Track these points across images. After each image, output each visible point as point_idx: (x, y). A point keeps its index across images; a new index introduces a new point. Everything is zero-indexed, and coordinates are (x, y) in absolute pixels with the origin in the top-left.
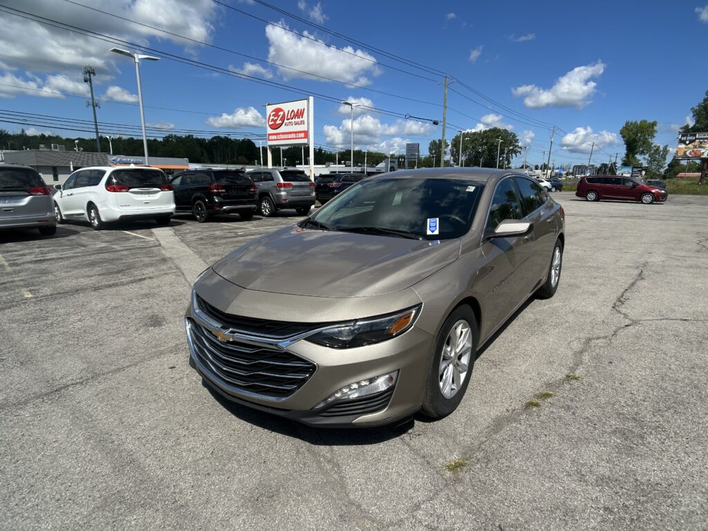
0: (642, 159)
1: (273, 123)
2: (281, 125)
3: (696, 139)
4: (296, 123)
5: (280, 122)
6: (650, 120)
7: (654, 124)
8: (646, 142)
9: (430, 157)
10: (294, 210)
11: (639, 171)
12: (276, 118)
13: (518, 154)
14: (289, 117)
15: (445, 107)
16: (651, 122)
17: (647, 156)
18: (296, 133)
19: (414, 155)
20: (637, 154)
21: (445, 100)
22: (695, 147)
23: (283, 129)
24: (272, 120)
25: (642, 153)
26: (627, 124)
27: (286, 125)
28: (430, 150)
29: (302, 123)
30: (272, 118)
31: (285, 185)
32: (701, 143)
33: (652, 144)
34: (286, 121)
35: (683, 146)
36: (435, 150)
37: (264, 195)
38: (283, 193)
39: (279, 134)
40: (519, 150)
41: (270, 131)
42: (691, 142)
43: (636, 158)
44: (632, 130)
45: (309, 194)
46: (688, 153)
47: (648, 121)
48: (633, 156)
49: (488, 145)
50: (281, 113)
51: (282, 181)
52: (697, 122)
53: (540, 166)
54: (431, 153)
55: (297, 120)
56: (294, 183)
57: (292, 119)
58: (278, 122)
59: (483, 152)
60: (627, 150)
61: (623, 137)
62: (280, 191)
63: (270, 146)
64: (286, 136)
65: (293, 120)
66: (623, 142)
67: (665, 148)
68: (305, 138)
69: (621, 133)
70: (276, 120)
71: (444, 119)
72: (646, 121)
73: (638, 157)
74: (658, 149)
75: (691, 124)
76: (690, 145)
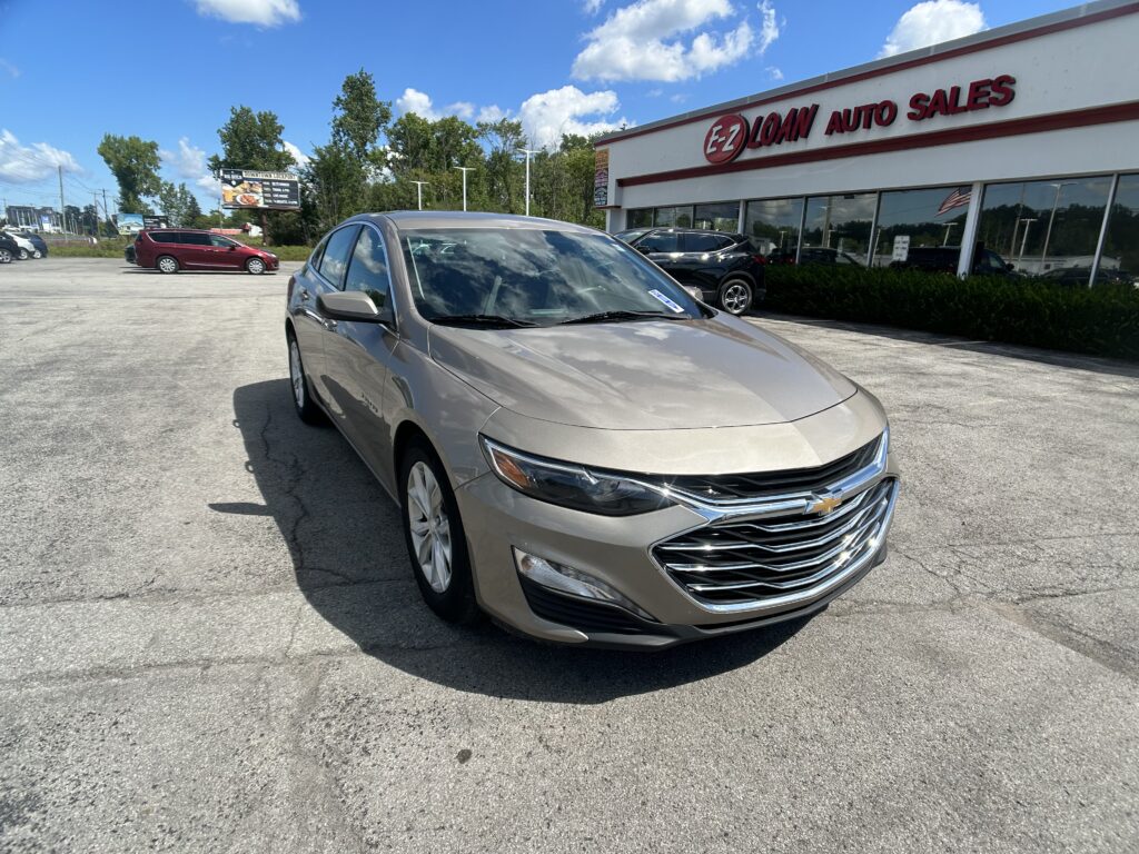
0: (153, 203)
6: (146, 139)
7: (153, 146)
8: (148, 174)
11: (155, 222)
16: (148, 141)
17: (157, 198)
20: (139, 193)
22: (245, 191)
25: (148, 192)
26: (108, 138)
32: (251, 185)
33: (160, 178)
35: (228, 187)
42: (239, 182)
43: (139, 201)
44: (118, 151)
46: (238, 199)
47: (142, 140)
48: (135, 198)
52: (229, 153)
60: (120, 185)
61: (108, 162)
66: (110, 171)
69: (102, 154)
72: (138, 140)
73: (143, 198)
74: (172, 188)
75: (222, 157)
76: (238, 188)
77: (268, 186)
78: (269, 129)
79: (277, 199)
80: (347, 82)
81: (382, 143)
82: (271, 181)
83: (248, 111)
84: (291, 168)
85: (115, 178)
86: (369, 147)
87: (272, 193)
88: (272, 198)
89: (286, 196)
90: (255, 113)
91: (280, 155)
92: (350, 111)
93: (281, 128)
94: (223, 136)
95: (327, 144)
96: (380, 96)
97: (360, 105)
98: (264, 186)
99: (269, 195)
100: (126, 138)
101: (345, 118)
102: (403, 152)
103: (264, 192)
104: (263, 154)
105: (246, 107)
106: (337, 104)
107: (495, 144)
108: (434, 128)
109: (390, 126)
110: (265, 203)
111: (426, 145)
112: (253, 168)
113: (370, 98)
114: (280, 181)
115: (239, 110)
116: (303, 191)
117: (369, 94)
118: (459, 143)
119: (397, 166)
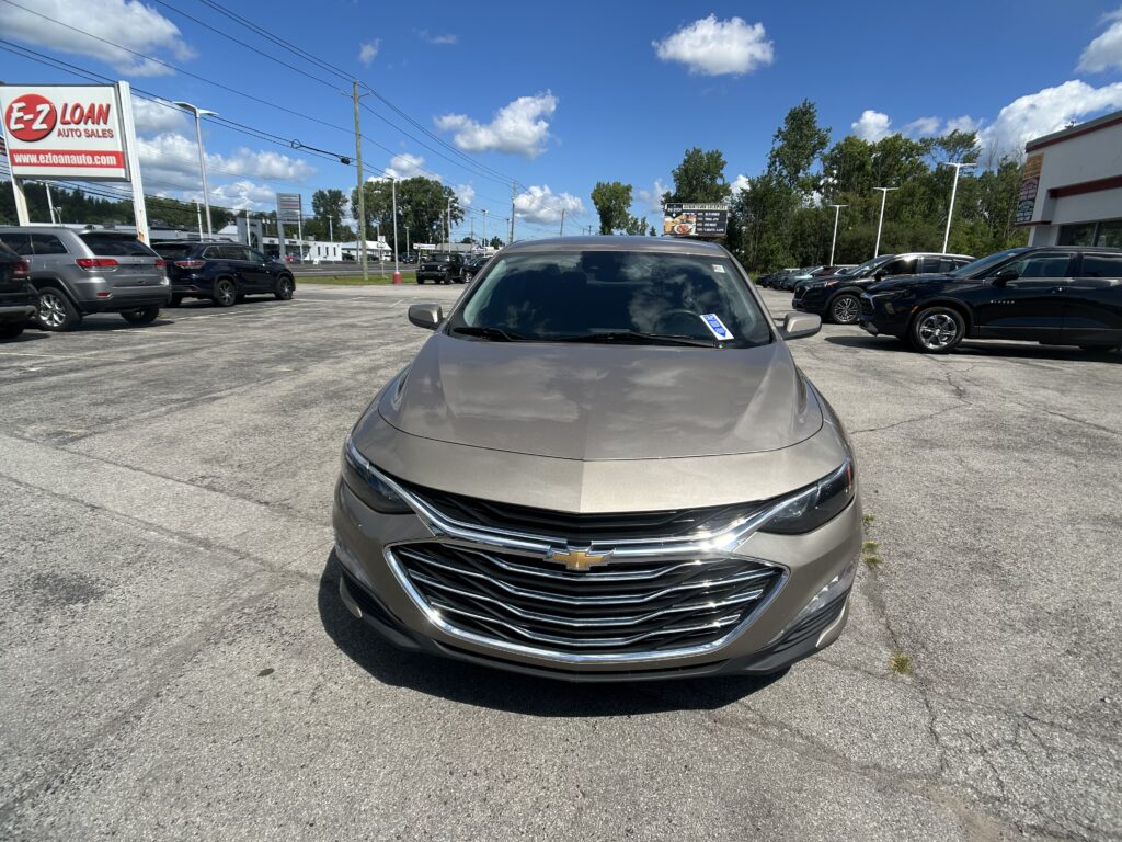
1: (21, 126)
2: (44, 134)
3: (683, 211)
4: (90, 135)
5: (44, 126)
6: (624, 184)
7: (628, 189)
8: (621, 212)
9: (316, 218)
10: (117, 316)
12: (30, 117)
13: (459, 221)
14: (68, 117)
15: (359, 135)
17: (624, 231)
18: (93, 154)
19: (294, 214)
20: (613, 227)
21: (357, 123)
22: (682, 221)
23: (52, 142)
24: (19, 120)
25: (619, 227)
26: (599, 185)
27: (60, 134)
28: (316, 207)
29: (107, 134)
30: (16, 114)
31: (98, 263)
32: (688, 216)
33: (629, 215)
34: (59, 126)
35: (669, 219)
36: (324, 207)
37: (48, 284)
38: (95, 280)
39: (45, 152)
40: (460, 215)
41: (12, 143)
42: (678, 214)
43: (612, 233)
44: (604, 194)
45: (156, 282)
46: (676, 229)
47: (622, 184)
48: (609, 230)
49: (413, 203)
50: (45, 108)
51: (90, 255)
52: (679, 189)
53: (490, 240)
54: (318, 213)
55: (90, 126)
56: (120, 259)
57: (78, 123)
58: (37, 126)
59: (406, 214)
61: (596, 203)
62: (89, 276)
63: (19, 179)
64: (63, 159)
65: (82, 126)
67: (644, 220)
68: (118, 166)
69: (593, 198)
70: (32, 121)
71: (359, 157)
72: (619, 184)
73: (615, 231)
74: (636, 223)
75: (673, 192)
76: (677, 219)
77: (701, 217)
78: (714, 164)
79: (707, 227)
80: (790, 115)
81: (816, 168)
82: (704, 212)
83: (699, 151)
84: (727, 199)
85: (599, 216)
86: (801, 175)
87: (704, 222)
88: (703, 227)
89: (715, 225)
90: (704, 152)
91: (719, 187)
92: (789, 141)
93: (725, 163)
94: (676, 175)
95: (760, 175)
96: (820, 124)
97: (800, 132)
98: (698, 216)
99: (700, 224)
100: (611, 184)
101: (782, 147)
102: (837, 177)
103: (697, 222)
104: (705, 188)
105: (697, 148)
106: (777, 136)
107: (939, 159)
108: (872, 149)
109: (826, 151)
110: (697, 232)
111: (861, 167)
112: (695, 201)
113: (809, 127)
114: (712, 211)
115: (691, 151)
116: (731, 220)
117: (809, 123)
118: (898, 162)
119: (827, 191)
